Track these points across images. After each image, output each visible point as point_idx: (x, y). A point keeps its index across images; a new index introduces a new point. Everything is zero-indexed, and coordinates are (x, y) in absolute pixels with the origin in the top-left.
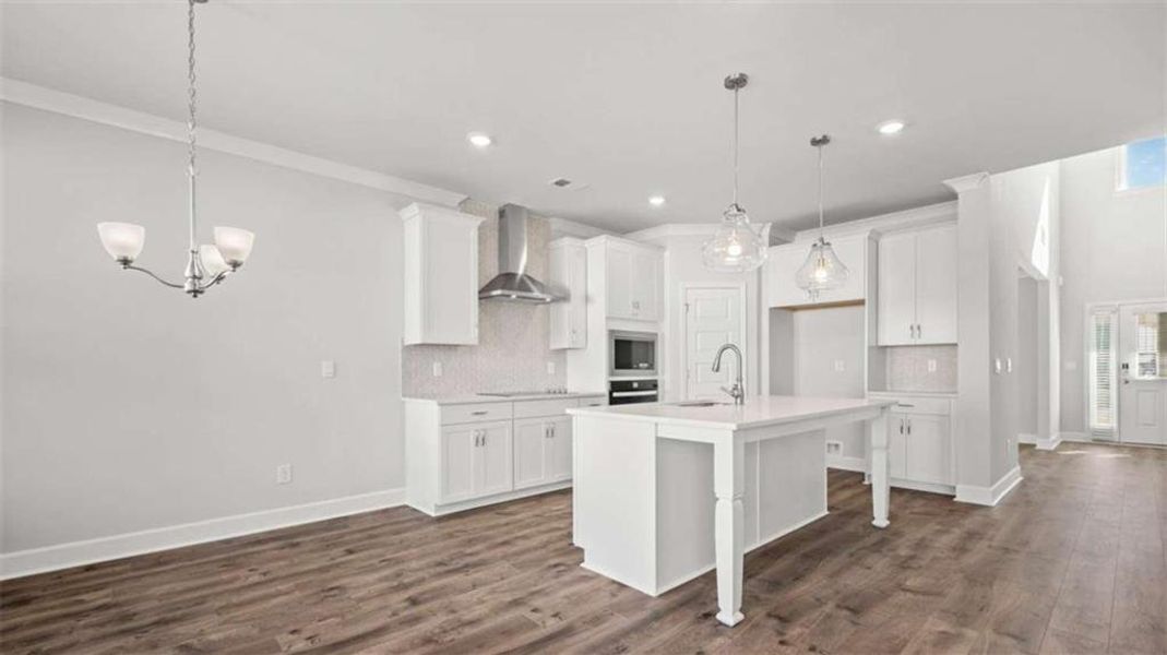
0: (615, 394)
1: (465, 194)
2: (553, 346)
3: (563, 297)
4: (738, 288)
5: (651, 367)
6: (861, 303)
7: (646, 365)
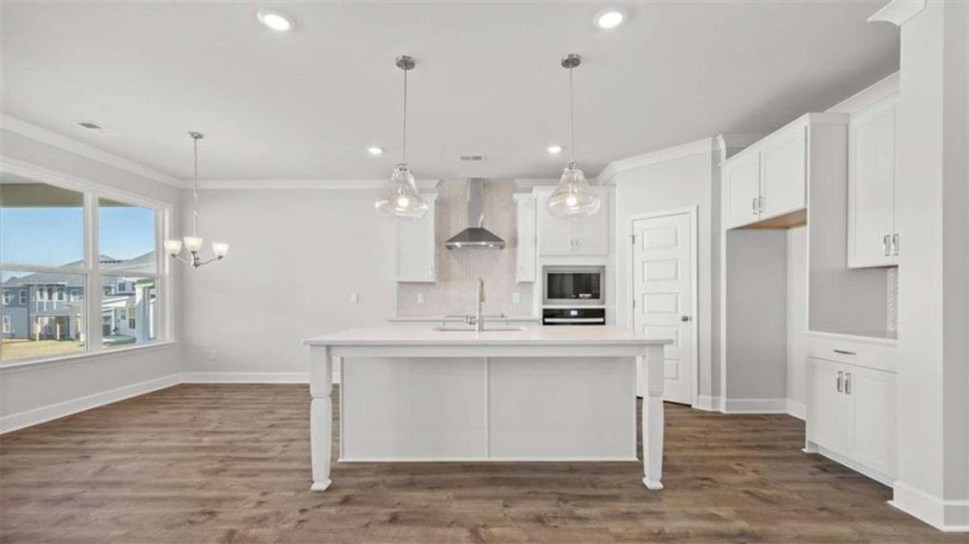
0: (547, 320)
1: (436, 178)
2: (518, 280)
4: (686, 213)
5: (596, 296)
7: (589, 295)
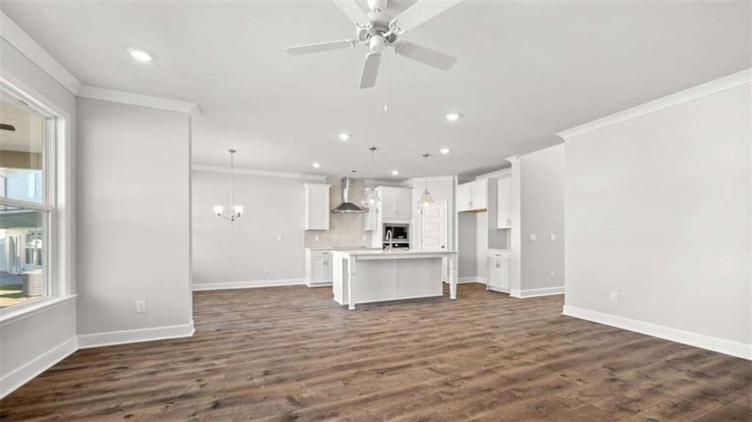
2: (366, 229)
3: (367, 210)
4: (443, 204)
5: (406, 238)
6: (485, 210)
7: (402, 237)
